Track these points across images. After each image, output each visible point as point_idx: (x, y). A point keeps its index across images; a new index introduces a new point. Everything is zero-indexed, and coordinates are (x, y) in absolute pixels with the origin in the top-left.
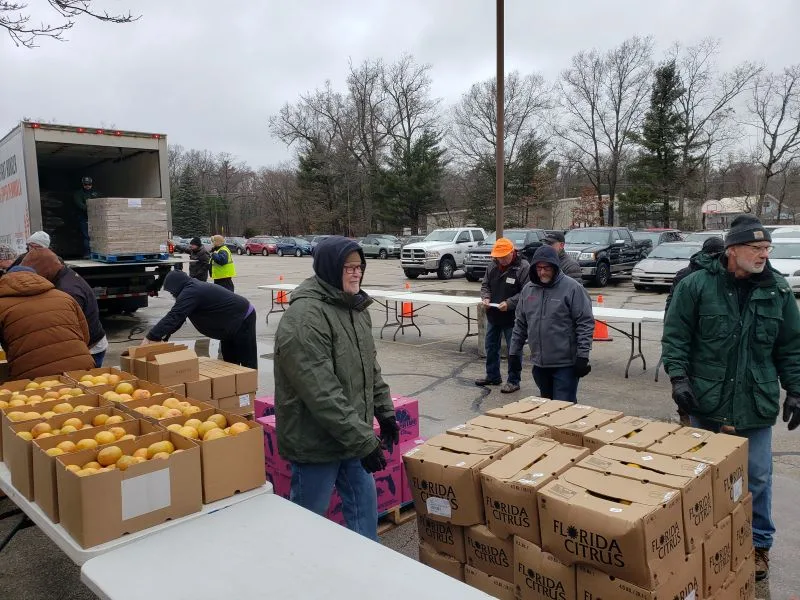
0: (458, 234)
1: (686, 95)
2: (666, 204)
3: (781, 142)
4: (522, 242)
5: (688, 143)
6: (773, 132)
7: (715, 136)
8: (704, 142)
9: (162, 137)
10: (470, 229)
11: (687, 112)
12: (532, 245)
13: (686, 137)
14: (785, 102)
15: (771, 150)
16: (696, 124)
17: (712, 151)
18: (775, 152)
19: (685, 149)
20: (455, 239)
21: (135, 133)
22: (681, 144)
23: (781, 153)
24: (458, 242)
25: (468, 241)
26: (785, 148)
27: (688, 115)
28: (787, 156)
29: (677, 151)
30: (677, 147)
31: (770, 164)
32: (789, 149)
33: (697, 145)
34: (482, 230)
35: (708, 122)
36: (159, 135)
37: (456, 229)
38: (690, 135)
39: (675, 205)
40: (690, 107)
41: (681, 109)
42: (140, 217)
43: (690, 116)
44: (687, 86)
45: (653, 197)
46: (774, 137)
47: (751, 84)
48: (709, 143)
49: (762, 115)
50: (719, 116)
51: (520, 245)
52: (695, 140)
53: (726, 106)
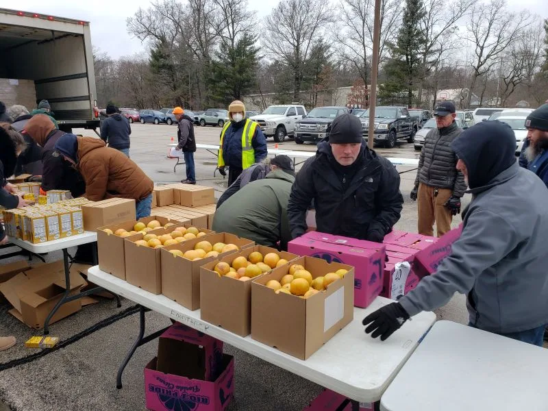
0: (287, 110)
1: (427, 16)
2: (410, 93)
4: (334, 116)
5: (427, 51)
6: (481, 45)
7: (444, 47)
8: (438, 50)
9: (85, 24)
10: (295, 106)
11: (427, 29)
13: (426, 46)
14: (490, 24)
15: (480, 57)
16: (433, 37)
17: (442, 57)
18: (482, 59)
19: (425, 54)
20: (286, 113)
21: (64, 19)
22: (421, 51)
23: (485, 60)
24: (287, 116)
25: (295, 114)
26: (488, 56)
27: (428, 31)
28: (489, 62)
29: (419, 56)
30: (420, 53)
31: (478, 67)
32: (491, 57)
33: (432, 52)
34: (303, 107)
35: (441, 37)
36: (84, 22)
37: (286, 106)
38: (428, 45)
39: (416, 93)
40: (430, 24)
41: (424, 27)
43: (430, 31)
44: (428, 9)
45: (402, 87)
46: (482, 48)
47: (469, 11)
48: (441, 51)
49: (476, 33)
50: (449, 32)
52: (433, 48)
53: (453, 25)
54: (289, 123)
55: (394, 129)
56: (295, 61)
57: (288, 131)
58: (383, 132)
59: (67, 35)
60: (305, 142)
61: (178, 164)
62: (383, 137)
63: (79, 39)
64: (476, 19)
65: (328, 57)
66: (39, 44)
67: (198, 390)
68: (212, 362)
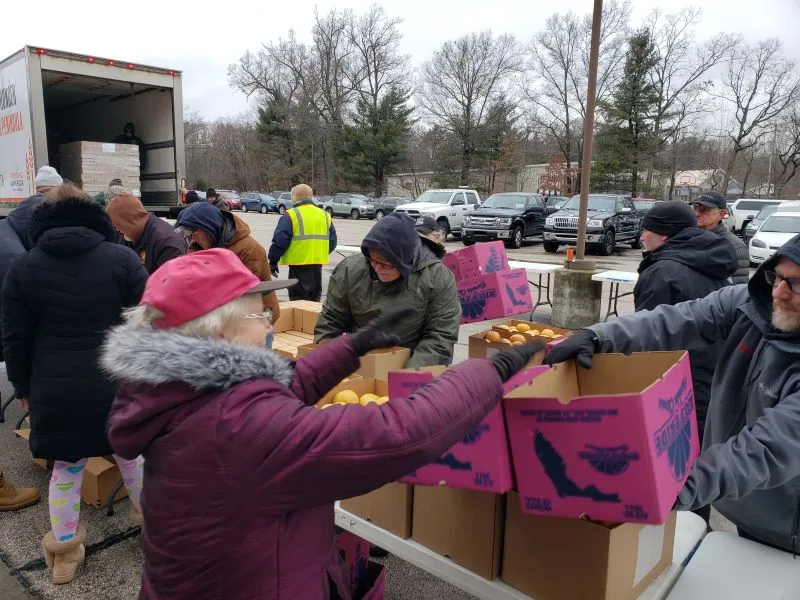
0: (453, 196)
1: (662, 63)
2: (635, 175)
3: (751, 117)
4: (522, 206)
5: (661, 114)
6: (744, 105)
7: (687, 109)
8: (677, 113)
9: (176, 74)
10: (464, 191)
11: (661, 81)
12: (533, 210)
13: (659, 107)
14: (759, 76)
15: (742, 123)
16: (671, 93)
17: (683, 123)
18: (746, 127)
19: (657, 119)
20: (450, 201)
21: (149, 67)
22: (653, 114)
23: (750, 129)
24: (452, 204)
25: (463, 203)
26: (755, 123)
27: (662, 84)
28: (756, 130)
29: (648, 121)
30: (649, 117)
31: (740, 138)
32: (760, 124)
33: (669, 116)
34: (475, 192)
35: (682, 93)
36: (174, 71)
37: (450, 190)
38: (663, 105)
39: (643, 175)
40: (666, 76)
41: (656, 78)
42: (115, 161)
43: (666, 85)
44: (664, 53)
45: (622, 166)
46: (746, 111)
47: (727, 56)
48: (682, 114)
49: (736, 88)
51: (520, 209)
52: (669, 110)
54: (454, 215)
55: (611, 228)
56: (464, 128)
57: (452, 227)
58: (596, 232)
59: (151, 89)
62: (596, 238)
63: (168, 93)
64: (737, 67)
65: (513, 121)
66: (112, 100)
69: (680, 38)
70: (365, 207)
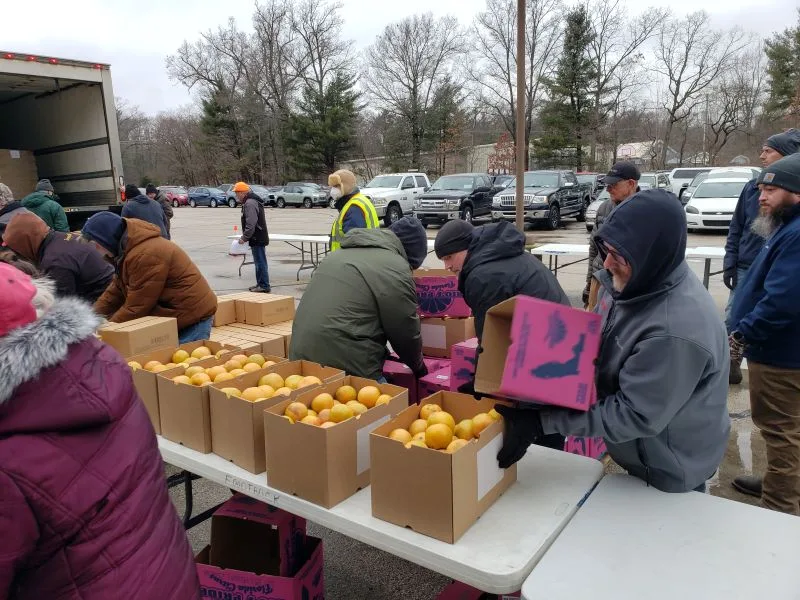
0: (402, 180)
1: (598, 39)
2: (579, 149)
3: (684, 89)
4: (470, 186)
5: (600, 89)
6: (677, 78)
7: (624, 83)
8: (615, 88)
9: (104, 67)
10: (413, 175)
11: (598, 57)
12: (479, 190)
13: (598, 82)
14: (688, 49)
15: (676, 95)
16: (608, 69)
17: (622, 97)
18: (679, 99)
19: (597, 94)
20: (401, 185)
21: (73, 61)
22: (592, 89)
23: (684, 100)
24: (403, 188)
25: (413, 187)
26: (688, 94)
27: (600, 60)
28: (689, 102)
29: (589, 97)
30: (590, 93)
31: (674, 110)
32: (692, 95)
33: (608, 91)
34: (425, 175)
35: (619, 68)
36: (101, 65)
37: (400, 175)
38: (602, 80)
39: (587, 149)
40: (602, 52)
41: (593, 54)
43: (603, 60)
44: (599, 30)
45: (567, 142)
46: (678, 83)
47: (657, 31)
48: (620, 88)
49: (667, 61)
50: (631, 61)
51: (467, 190)
52: (608, 85)
54: (405, 199)
55: (555, 203)
56: (411, 111)
57: (404, 211)
58: (541, 208)
59: (78, 84)
60: (429, 226)
61: (244, 264)
62: (541, 214)
63: (96, 89)
64: (667, 41)
65: (460, 102)
66: (37, 98)
67: (269, 591)
68: (290, 549)
69: (613, 14)
70: (317, 196)
